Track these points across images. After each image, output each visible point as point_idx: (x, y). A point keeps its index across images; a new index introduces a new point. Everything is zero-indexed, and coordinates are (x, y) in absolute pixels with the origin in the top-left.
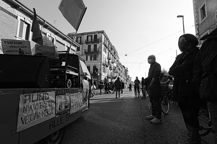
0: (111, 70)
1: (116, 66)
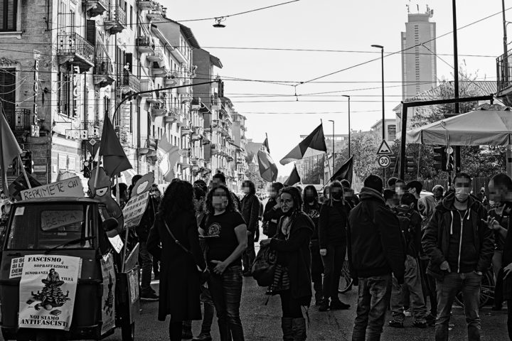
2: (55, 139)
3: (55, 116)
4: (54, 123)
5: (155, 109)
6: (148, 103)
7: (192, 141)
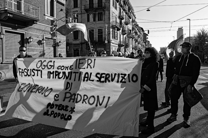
0: (124, 34)
1: (131, 29)
2: (111, 44)
3: (111, 39)
4: (111, 40)
5: (136, 41)
6: (135, 40)
7: (143, 47)
